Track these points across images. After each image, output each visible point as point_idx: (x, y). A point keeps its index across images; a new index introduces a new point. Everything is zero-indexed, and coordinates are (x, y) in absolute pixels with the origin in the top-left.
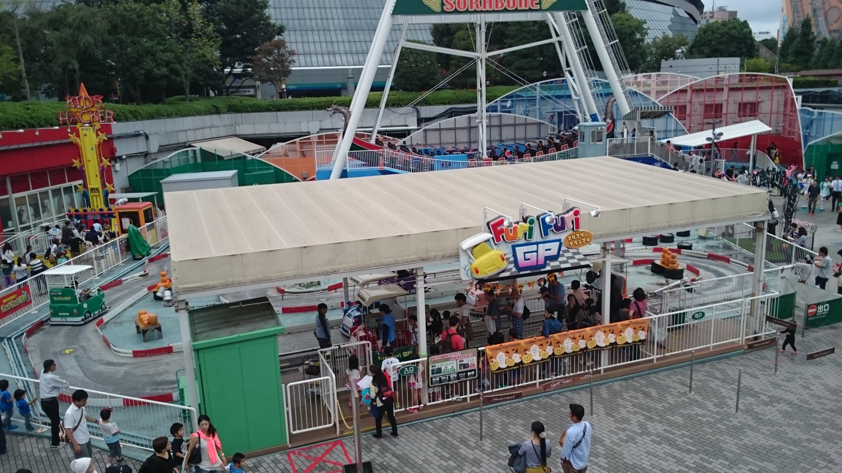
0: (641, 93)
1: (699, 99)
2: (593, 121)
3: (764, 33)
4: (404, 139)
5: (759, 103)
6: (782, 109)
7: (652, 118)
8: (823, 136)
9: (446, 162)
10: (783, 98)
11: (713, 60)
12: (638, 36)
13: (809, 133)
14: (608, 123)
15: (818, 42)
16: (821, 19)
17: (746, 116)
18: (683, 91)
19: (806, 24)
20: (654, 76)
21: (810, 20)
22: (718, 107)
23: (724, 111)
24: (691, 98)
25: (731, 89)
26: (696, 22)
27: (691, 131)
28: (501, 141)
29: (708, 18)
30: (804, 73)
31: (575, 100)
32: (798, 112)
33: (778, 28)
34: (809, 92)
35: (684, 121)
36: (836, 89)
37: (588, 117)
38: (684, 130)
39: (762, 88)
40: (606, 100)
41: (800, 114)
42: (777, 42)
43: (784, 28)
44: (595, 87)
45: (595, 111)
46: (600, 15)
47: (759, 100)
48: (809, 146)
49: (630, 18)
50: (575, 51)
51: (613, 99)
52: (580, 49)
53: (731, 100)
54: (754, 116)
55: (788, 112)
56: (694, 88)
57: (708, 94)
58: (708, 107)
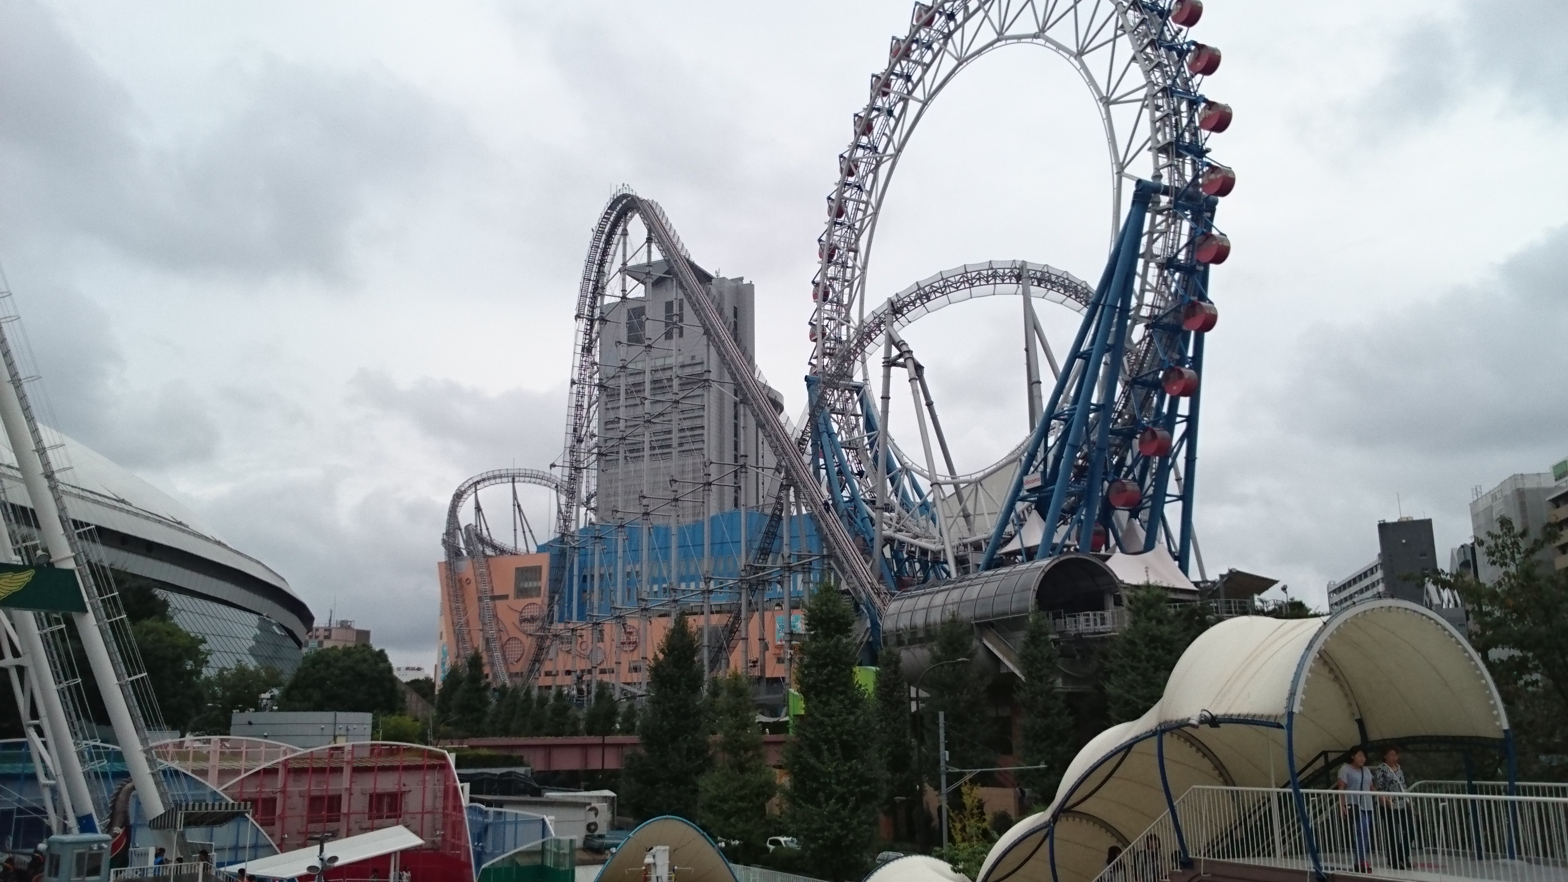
0: (189, 773)
1: (300, 787)
2: (83, 830)
3: (413, 669)
5: (403, 793)
6: (440, 804)
7: (208, 825)
8: (503, 853)
10: (442, 787)
11: (327, 716)
12: (189, 665)
13: (482, 847)
14: (116, 835)
15: (494, 689)
16: (498, 654)
17: (381, 817)
18: (270, 772)
19: (475, 662)
20: (215, 742)
21: (481, 658)
22: (334, 802)
23: (344, 809)
24: (285, 785)
25: (356, 770)
26: (299, 644)
27: (284, 847)
29: (321, 638)
30: (474, 741)
31: (46, 785)
32: (465, 811)
33: (436, 663)
34: (482, 774)
35: (272, 828)
36: (521, 770)
37: (72, 822)
38: (271, 846)
39: (407, 768)
40: (114, 786)
41: (469, 814)
42: (433, 685)
43: (443, 664)
44: (92, 760)
45: (89, 807)
46: (111, 624)
47: (404, 789)
48: (484, 869)
49: (176, 631)
50: (53, 687)
51: (129, 785)
52: (64, 684)
53: (356, 788)
54: (395, 817)
55: (450, 810)
56: (290, 766)
57: (315, 778)
58: (315, 802)
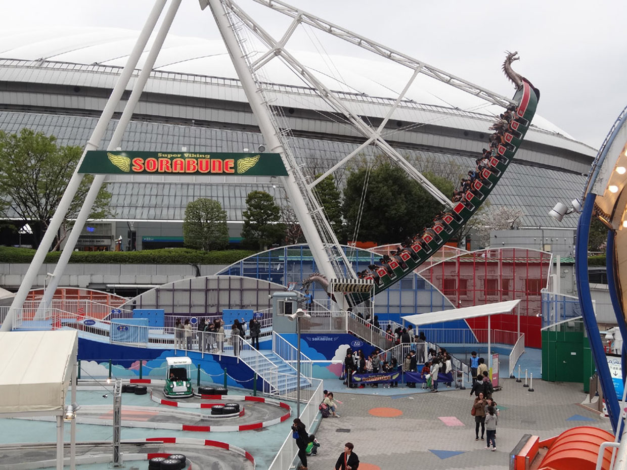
4: (134, 299)
9: (123, 326)
11: (538, 232)
17: (535, 294)
23: (500, 288)
24: (459, 272)
28: (242, 306)
38: (452, 306)
56: (461, 260)
57: (488, 269)
